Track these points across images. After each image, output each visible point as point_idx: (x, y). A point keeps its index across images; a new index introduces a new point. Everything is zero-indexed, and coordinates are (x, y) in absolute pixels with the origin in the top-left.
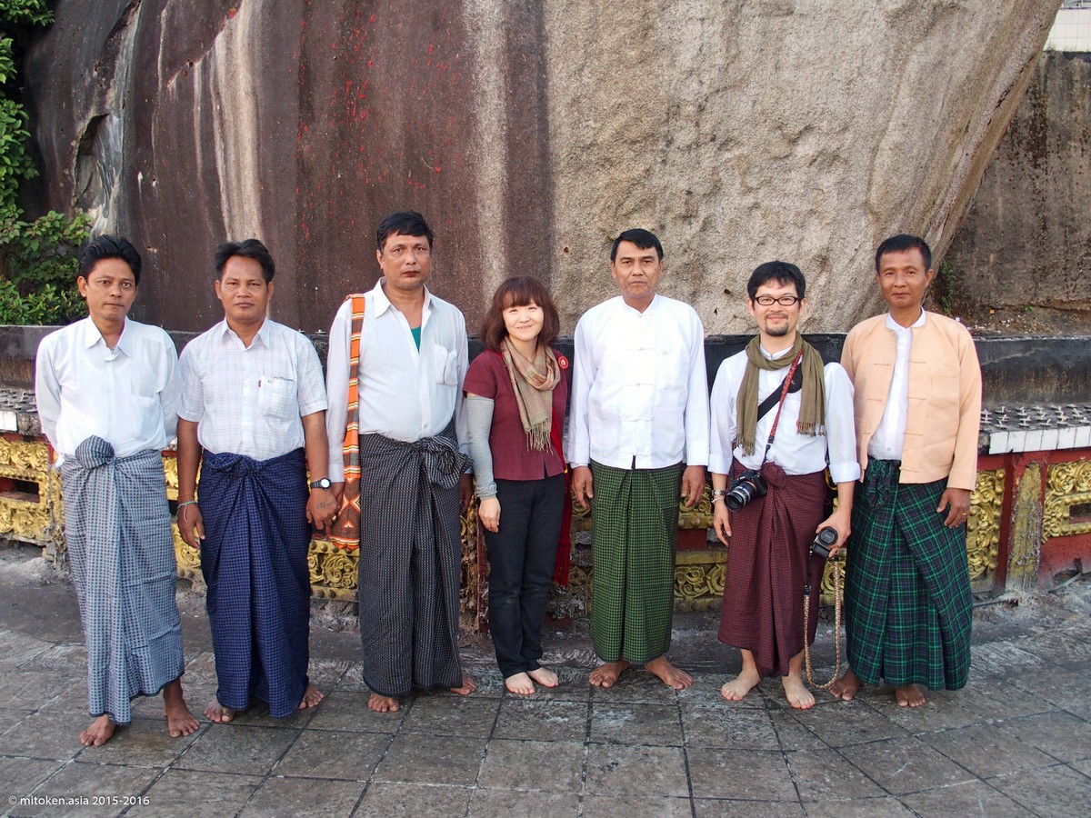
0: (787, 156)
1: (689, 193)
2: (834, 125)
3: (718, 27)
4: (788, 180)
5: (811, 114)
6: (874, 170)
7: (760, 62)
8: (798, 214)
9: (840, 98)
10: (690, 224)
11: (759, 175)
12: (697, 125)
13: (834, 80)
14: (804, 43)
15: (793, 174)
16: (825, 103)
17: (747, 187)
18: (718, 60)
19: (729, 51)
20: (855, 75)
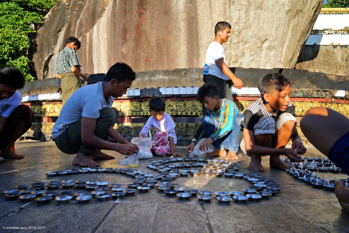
0: (261, 47)
2: (273, 39)
3: (243, 12)
4: (261, 53)
5: (267, 36)
6: (282, 52)
7: (254, 21)
8: (264, 62)
9: (274, 32)
10: (237, 64)
11: (254, 51)
12: (238, 37)
13: (273, 27)
14: (265, 17)
15: (263, 52)
16: (271, 33)
17: (251, 54)
18: (244, 20)
19: (246, 18)
20: (278, 26)
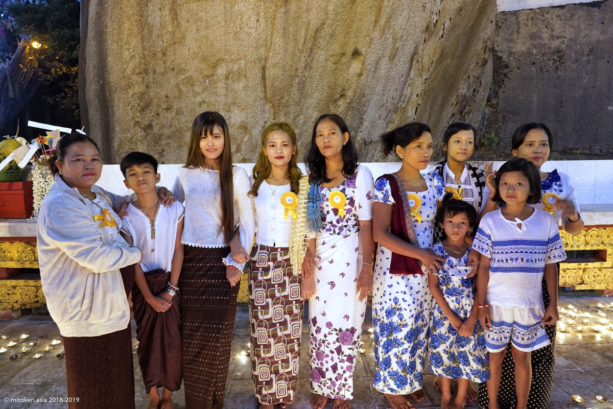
0: (213, 75)
1: (167, 97)
2: (233, 57)
3: (167, 12)
4: (216, 88)
5: (219, 52)
6: (266, 79)
7: (188, 27)
8: (225, 105)
9: (233, 42)
10: (171, 112)
11: (200, 86)
12: (164, 62)
13: (228, 33)
14: (209, 15)
15: (219, 84)
16: (225, 46)
17: (195, 92)
18: (170, 29)
19: (173, 23)
20: (239, 29)
